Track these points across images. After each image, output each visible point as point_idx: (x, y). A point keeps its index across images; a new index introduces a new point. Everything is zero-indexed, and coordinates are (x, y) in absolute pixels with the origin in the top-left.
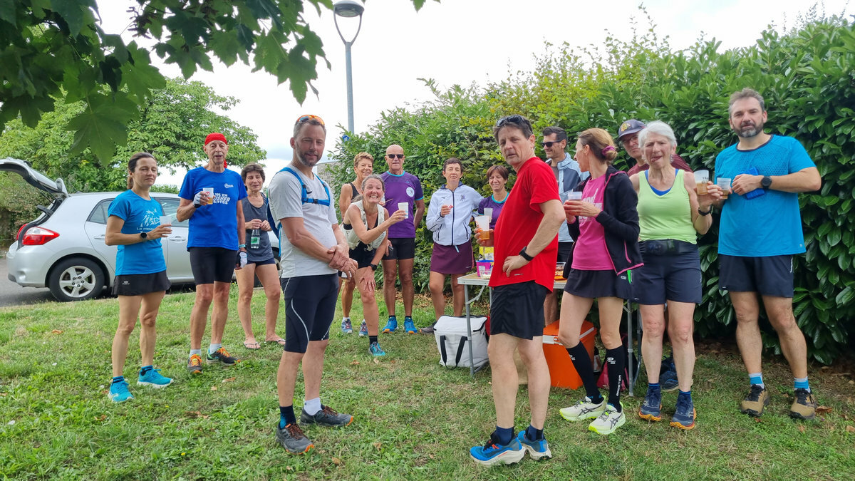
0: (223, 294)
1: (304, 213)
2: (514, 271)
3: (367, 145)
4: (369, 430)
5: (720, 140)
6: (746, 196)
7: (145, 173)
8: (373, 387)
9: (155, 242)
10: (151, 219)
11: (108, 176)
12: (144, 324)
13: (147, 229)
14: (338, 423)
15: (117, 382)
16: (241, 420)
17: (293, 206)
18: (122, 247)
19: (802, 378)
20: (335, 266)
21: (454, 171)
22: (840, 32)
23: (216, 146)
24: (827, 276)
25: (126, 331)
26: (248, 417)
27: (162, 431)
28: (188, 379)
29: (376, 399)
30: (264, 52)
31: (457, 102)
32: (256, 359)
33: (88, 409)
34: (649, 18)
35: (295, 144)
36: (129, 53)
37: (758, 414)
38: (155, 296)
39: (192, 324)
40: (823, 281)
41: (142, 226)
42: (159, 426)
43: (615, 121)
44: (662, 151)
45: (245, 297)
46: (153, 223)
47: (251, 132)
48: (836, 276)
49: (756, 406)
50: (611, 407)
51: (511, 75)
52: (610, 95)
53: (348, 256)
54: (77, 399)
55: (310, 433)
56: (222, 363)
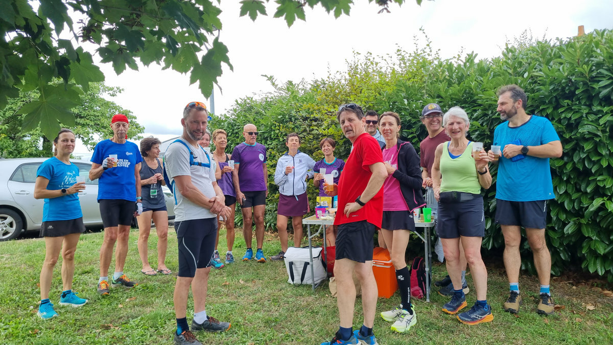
0: (125, 234)
1: (192, 173)
2: (352, 213)
3: (226, 123)
4: (244, 334)
5: (482, 121)
6: (512, 159)
7: (65, 144)
8: (243, 301)
9: (73, 197)
10: (70, 179)
11: (22, 146)
12: (65, 258)
13: (67, 186)
14: (220, 329)
15: (45, 303)
16: (145, 329)
17: (184, 168)
18: (47, 200)
19: (546, 284)
20: (214, 212)
21: (294, 142)
22: (558, 48)
23: (120, 125)
24: (557, 215)
25: (51, 264)
26: (151, 327)
27: (85, 340)
28: (99, 299)
29: (246, 310)
30: (182, 58)
31: (293, 93)
32: (150, 282)
33: (23, 325)
34: (426, 36)
35: (185, 123)
36: (77, 54)
37: (516, 312)
38: (74, 236)
39: (101, 257)
40: (554, 218)
41: (63, 184)
42: (81, 337)
43: (408, 107)
44: (460, 128)
45: (144, 236)
46: (72, 182)
47: (132, 114)
48: (563, 214)
49: (514, 306)
50: (405, 312)
51: (330, 74)
52: (403, 89)
53: (224, 204)
54: (13, 317)
55: (199, 337)
56: (124, 286)
